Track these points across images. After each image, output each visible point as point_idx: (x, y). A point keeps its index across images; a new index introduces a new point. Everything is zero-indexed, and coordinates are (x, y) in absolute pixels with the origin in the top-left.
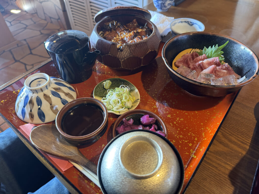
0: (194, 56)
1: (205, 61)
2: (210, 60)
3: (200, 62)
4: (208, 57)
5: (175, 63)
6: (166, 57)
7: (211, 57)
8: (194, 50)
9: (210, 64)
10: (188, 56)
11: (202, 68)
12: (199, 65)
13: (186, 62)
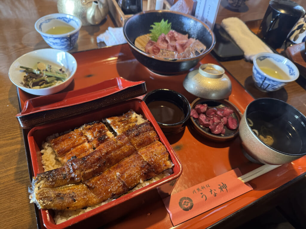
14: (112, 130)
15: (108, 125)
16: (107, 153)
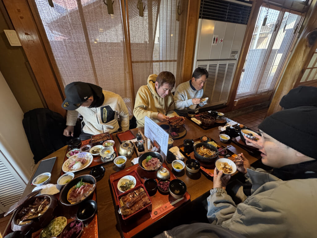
0: (74, 191)
1: (79, 190)
2: (80, 188)
3: (78, 192)
4: (79, 188)
5: (68, 199)
6: (64, 202)
7: (80, 187)
8: (72, 188)
9: (81, 189)
10: (72, 193)
11: (80, 193)
12: (78, 193)
13: (72, 196)
14: (136, 194)
15: (135, 192)
16: (135, 200)
